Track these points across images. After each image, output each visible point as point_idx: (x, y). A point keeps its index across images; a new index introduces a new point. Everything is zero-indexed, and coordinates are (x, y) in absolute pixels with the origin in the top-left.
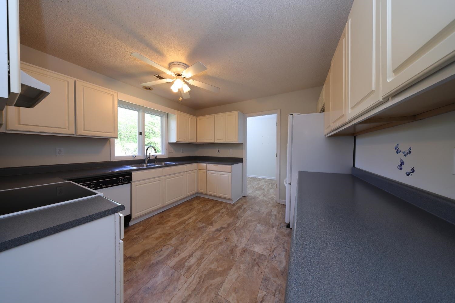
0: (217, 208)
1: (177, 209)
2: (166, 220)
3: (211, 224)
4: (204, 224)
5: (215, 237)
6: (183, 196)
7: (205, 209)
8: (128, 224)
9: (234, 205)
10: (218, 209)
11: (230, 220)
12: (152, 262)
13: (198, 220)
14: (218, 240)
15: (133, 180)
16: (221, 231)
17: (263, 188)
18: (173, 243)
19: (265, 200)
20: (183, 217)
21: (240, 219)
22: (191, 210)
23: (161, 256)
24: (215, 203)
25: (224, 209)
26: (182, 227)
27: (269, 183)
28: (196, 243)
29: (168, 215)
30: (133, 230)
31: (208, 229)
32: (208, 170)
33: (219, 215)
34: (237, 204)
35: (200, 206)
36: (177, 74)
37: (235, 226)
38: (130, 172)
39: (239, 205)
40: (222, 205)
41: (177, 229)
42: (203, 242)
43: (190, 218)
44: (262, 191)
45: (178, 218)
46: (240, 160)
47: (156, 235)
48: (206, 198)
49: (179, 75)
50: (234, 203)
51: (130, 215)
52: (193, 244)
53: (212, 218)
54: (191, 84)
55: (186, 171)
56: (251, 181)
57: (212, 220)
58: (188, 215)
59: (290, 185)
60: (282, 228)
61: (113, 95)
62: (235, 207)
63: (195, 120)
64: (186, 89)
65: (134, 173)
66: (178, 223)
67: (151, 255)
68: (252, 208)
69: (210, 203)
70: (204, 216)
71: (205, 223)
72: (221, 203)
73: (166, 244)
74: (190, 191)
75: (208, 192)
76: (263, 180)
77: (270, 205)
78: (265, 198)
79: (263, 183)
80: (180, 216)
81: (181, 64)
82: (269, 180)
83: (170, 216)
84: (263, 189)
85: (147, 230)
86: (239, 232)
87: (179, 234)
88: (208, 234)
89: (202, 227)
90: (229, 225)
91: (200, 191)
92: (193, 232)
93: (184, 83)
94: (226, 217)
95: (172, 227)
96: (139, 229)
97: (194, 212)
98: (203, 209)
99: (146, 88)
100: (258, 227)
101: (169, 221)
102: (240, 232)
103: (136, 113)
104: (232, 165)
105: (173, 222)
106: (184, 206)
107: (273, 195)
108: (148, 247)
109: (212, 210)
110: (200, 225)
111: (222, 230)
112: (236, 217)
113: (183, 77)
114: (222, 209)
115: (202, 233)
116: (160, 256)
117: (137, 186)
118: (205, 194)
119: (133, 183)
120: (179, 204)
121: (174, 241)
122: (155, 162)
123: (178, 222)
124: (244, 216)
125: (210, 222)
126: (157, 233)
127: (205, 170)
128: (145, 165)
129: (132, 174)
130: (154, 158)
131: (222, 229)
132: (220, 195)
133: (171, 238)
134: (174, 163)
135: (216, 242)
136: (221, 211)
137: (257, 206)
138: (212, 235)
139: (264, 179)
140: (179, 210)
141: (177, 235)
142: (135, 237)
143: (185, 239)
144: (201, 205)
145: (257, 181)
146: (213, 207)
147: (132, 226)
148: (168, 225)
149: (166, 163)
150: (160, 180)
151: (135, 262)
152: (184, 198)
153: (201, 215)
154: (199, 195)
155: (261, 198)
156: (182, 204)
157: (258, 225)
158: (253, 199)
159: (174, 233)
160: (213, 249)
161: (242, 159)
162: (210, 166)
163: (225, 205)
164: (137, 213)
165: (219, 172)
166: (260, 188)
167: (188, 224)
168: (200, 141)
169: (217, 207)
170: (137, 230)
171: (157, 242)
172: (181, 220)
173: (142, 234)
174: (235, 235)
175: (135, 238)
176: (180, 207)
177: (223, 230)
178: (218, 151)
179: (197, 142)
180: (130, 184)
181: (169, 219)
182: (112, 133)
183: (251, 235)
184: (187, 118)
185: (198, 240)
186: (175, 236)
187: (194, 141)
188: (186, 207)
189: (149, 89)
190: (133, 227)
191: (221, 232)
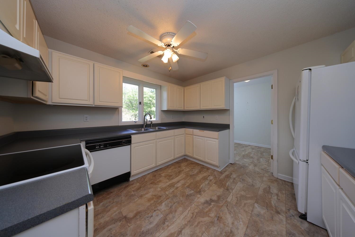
0: (204, 174)
1: (167, 169)
2: (158, 180)
3: (199, 192)
4: (192, 192)
5: (205, 211)
6: (172, 157)
7: (193, 174)
8: (129, 179)
9: (221, 173)
10: (206, 175)
11: (220, 191)
12: (143, 229)
13: (186, 184)
14: (209, 216)
15: (132, 142)
16: (210, 204)
17: (251, 156)
18: (163, 210)
19: (258, 171)
20: (173, 179)
21: (231, 193)
22: (180, 172)
23: (151, 223)
24: (202, 168)
25: (212, 176)
26: (171, 191)
27: (257, 151)
28: (185, 215)
29: (160, 174)
30: (132, 186)
31: (197, 198)
32: (194, 135)
33: (207, 182)
34: (225, 172)
35: (188, 170)
36: (167, 45)
37: (226, 201)
38: (130, 135)
39: (227, 173)
40: (210, 171)
41: (167, 193)
42: (192, 215)
43: (178, 182)
44: (251, 159)
45: (168, 180)
46: (226, 127)
47: (149, 196)
48: (193, 161)
49: (169, 45)
50: (221, 170)
51: (130, 172)
52: (182, 217)
53: (200, 185)
54: (180, 54)
55: (175, 135)
56: (236, 147)
57: (200, 188)
58: (177, 178)
59: (308, 163)
60: (292, 217)
61: (119, 72)
62: (224, 175)
63: (183, 90)
64: (175, 58)
65: (133, 136)
66: (168, 186)
67: (143, 219)
68: (243, 180)
69: (197, 167)
70: (192, 181)
71: (193, 190)
72: (208, 169)
73: (156, 209)
74: (179, 154)
75: (195, 156)
76: (249, 147)
77: (265, 179)
78: (257, 169)
79: (250, 150)
80: (170, 177)
81: (170, 34)
82: (256, 147)
83: (162, 176)
84: (252, 158)
85: (142, 189)
86: (232, 211)
87: (169, 198)
88: (197, 206)
89: (191, 195)
90: (219, 197)
91: (187, 153)
92: (181, 199)
93: (173, 52)
94: (214, 187)
95: (162, 189)
96: (136, 186)
97: (182, 175)
98: (191, 173)
99: (144, 66)
100: (256, 208)
101: (160, 181)
102: (234, 211)
103: (137, 87)
104: (219, 131)
105: (164, 183)
106: (173, 167)
107: (265, 166)
108: (141, 208)
109: (199, 175)
110: (188, 192)
111: (212, 204)
112: (226, 188)
113: (172, 46)
114: (209, 175)
115: (191, 202)
116: (149, 224)
117: (136, 148)
118: (192, 157)
119: (132, 145)
120: (170, 165)
121: (163, 207)
122: (151, 127)
123: (168, 184)
124: (235, 188)
125: (199, 190)
126: (150, 193)
127: (192, 135)
128: (143, 129)
129: (132, 137)
130: (150, 123)
131: (211, 202)
132: (207, 160)
133: (161, 203)
134: (165, 128)
135: (206, 219)
136: (208, 178)
137: (250, 178)
138: (201, 208)
139: (250, 145)
140: (170, 171)
141: (167, 199)
142: (132, 193)
143: (173, 207)
144: (188, 168)
145: (243, 147)
146: (200, 172)
147: (132, 181)
148: (160, 186)
149: (159, 127)
150: (154, 143)
151: (129, 224)
152: (174, 159)
153: (188, 179)
154: (186, 157)
155: (251, 167)
156: (172, 165)
157: (256, 205)
158: (242, 168)
159: (164, 196)
160: (204, 229)
161: (229, 125)
162: (196, 131)
163: (212, 172)
164: (135, 171)
165: (205, 138)
166: (248, 156)
167: (177, 188)
168: (186, 109)
169: (204, 172)
170: (135, 187)
171: (148, 204)
172: (170, 182)
173: (138, 191)
174: (228, 214)
175: (132, 195)
176: (170, 168)
177: (214, 203)
178: (204, 118)
179: (185, 109)
180: (129, 146)
181: (160, 179)
182: (118, 103)
183: (250, 219)
184: (176, 88)
185: (187, 211)
186: (165, 201)
187: (182, 109)
188: (175, 168)
189: (146, 66)
190: (132, 183)
191: (211, 206)
